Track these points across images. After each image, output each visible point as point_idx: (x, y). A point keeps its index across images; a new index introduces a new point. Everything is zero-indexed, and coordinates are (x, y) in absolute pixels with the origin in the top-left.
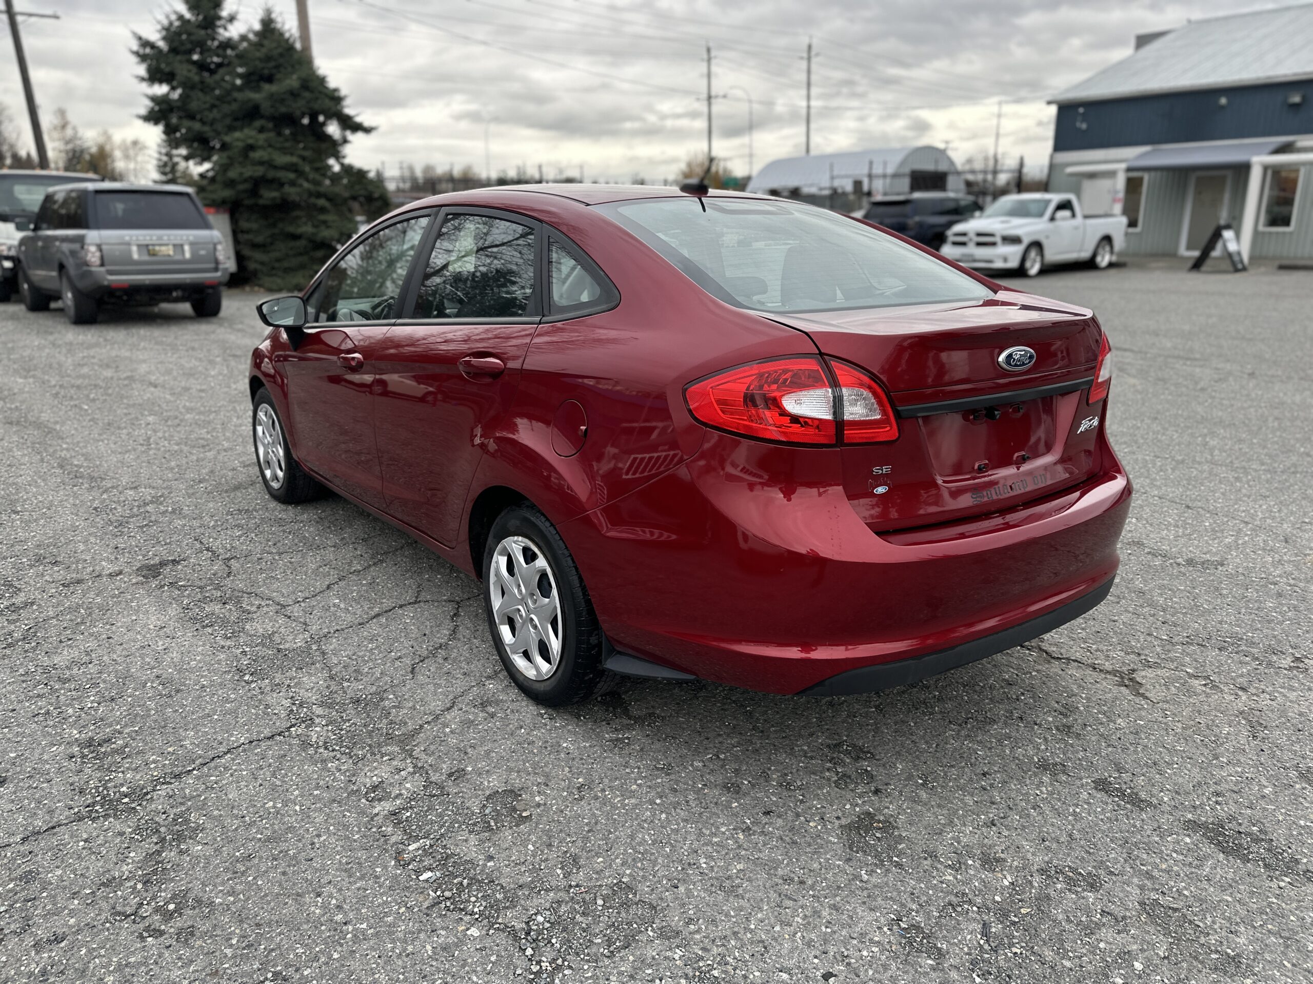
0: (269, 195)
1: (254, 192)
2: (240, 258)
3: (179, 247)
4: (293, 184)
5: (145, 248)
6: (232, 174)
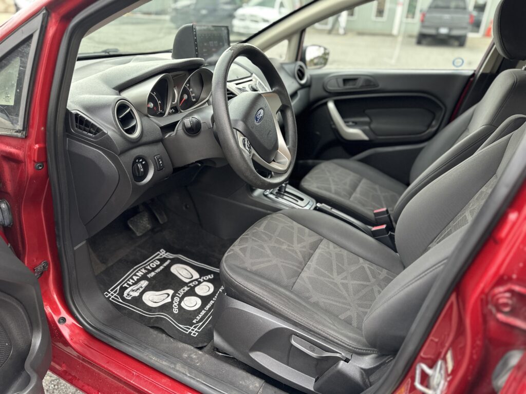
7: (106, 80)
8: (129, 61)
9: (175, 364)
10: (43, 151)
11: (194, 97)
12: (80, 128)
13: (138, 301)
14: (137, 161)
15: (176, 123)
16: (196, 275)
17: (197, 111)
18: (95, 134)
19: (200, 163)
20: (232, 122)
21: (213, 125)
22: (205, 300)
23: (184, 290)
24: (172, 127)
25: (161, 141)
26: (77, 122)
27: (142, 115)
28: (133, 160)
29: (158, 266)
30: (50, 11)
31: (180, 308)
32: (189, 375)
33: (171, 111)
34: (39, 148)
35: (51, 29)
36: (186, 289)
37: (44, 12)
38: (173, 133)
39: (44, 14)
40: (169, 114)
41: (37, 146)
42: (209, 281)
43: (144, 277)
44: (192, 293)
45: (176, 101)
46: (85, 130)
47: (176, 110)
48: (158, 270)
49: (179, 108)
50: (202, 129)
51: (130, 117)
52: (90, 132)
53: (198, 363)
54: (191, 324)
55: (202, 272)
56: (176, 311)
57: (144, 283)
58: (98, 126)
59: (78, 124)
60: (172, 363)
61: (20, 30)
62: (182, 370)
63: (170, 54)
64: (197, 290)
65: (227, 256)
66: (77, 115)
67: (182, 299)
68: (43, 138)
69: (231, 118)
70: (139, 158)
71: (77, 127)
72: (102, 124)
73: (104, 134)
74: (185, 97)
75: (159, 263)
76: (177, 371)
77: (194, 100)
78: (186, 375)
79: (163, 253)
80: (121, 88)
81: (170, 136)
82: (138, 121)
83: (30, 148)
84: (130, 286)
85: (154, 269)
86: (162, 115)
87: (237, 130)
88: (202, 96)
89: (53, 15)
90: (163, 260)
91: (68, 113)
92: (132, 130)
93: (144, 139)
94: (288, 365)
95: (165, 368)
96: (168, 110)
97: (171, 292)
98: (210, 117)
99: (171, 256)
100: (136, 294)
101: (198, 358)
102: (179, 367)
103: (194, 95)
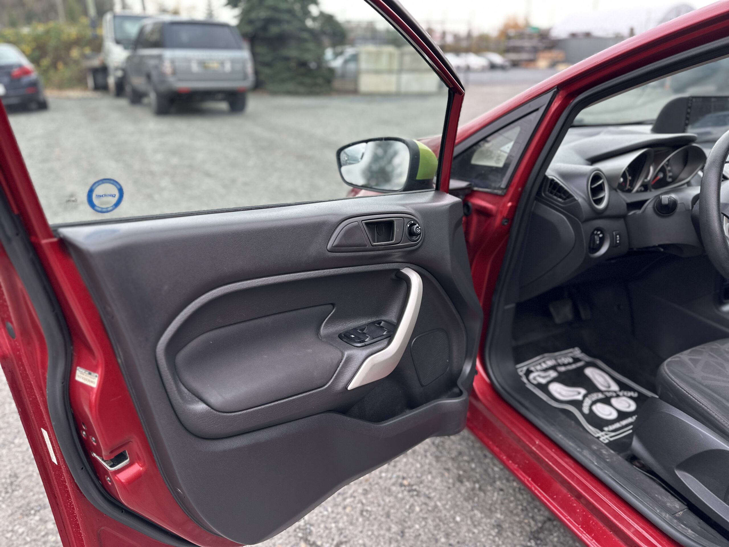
0: (274, 30)
1: (265, 28)
2: (256, 73)
3: (222, 63)
4: (288, 22)
5: (202, 63)
6: (253, 15)
7: (579, 151)
8: (598, 134)
9: (582, 449)
10: (513, 210)
11: (670, 177)
12: (551, 193)
13: (544, 388)
14: (595, 232)
15: (644, 202)
16: (615, 387)
17: (675, 190)
18: (565, 199)
19: (663, 248)
20: (721, 205)
21: (692, 207)
22: (622, 415)
23: (598, 396)
24: (639, 204)
25: (623, 217)
26: (550, 187)
27: (611, 188)
28: (592, 230)
29: (569, 364)
30: (559, 88)
31: (591, 410)
32: (596, 464)
33: (640, 189)
34: (511, 207)
35: (556, 103)
36: (600, 396)
37: (556, 90)
38: (639, 212)
39: (555, 91)
40: (637, 192)
41: (510, 204)
42: (631, 398)
43: (553, 368)
44: (607, 401)
45: (649, 178)
46: (555, 195)
47: (645, 187)
48: (570, 368)
49: (650, 186)
50: (678, 209)
51: (601, 188)
52: (560, 197)
53: (608, 459)
54: (602, 430)
55: (623, 387)
56: (586, 410)
57: (553, 374)
58: (571, 192)
59: (550, 189)
60: (579, 447)
61: (528, 104)
62: (589, 456)
63: (649, 127)
64: (614, 401)
65: (670, 361)
66: (553, 180)
67: (594, 403)
68: (517, 198)
69: (722, 200)
70: (598, 229)
71: (548, 191)
72: (575, 191)
73: (575, 200)
74: (661, 175)
75: (571, 360)
76: (584, 456)
77: (670, 180)
78: (593, 463)
79: (577, 352)
80: (594, 160)
81: (634, 214)
82: (606, 194)
83: (505, 205)
84: (537, 371)
85: (564, 365)
86: (630, 191)
87: (725, 215)
88: (682, 176)
89: (561, 92)
90: (576, 360)
91: (546, 178)
92: (599, 201)
93: (608, 213)
94: (725, 501)
95: (571, 449)
96: (637, 187)
97: (583, 391)
98: (691, 198)
99: (588, 359)
100: (543, 381)
101: (609, 455)
102: (586, 452)
103: (670, 174)
